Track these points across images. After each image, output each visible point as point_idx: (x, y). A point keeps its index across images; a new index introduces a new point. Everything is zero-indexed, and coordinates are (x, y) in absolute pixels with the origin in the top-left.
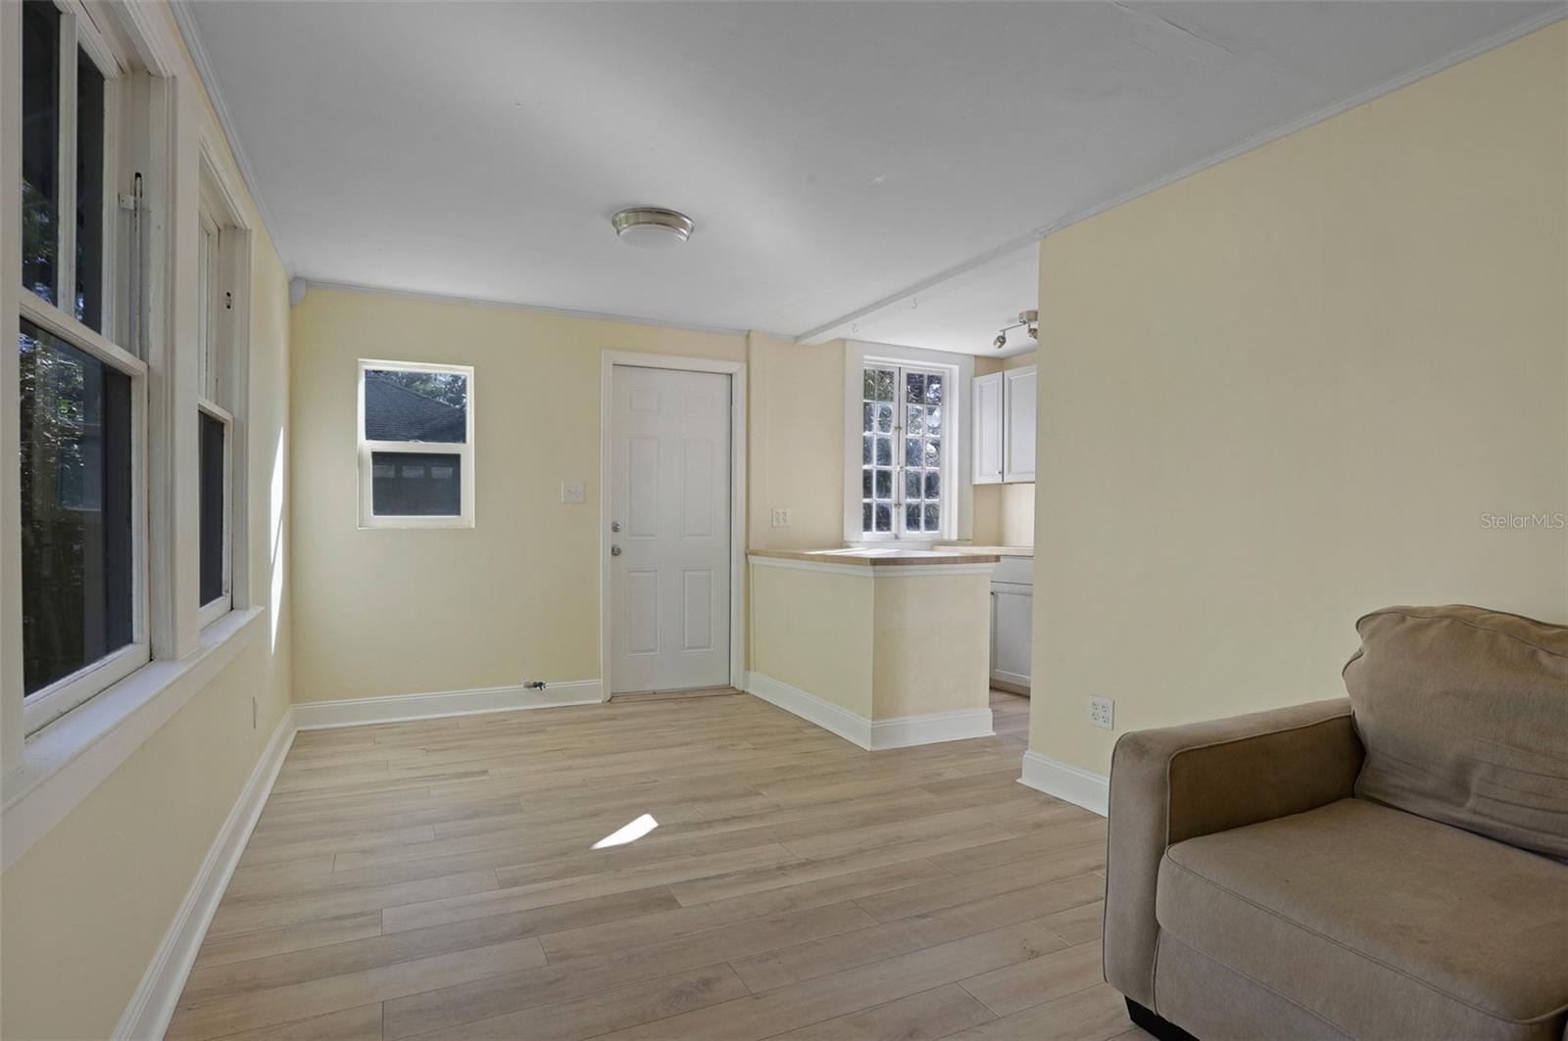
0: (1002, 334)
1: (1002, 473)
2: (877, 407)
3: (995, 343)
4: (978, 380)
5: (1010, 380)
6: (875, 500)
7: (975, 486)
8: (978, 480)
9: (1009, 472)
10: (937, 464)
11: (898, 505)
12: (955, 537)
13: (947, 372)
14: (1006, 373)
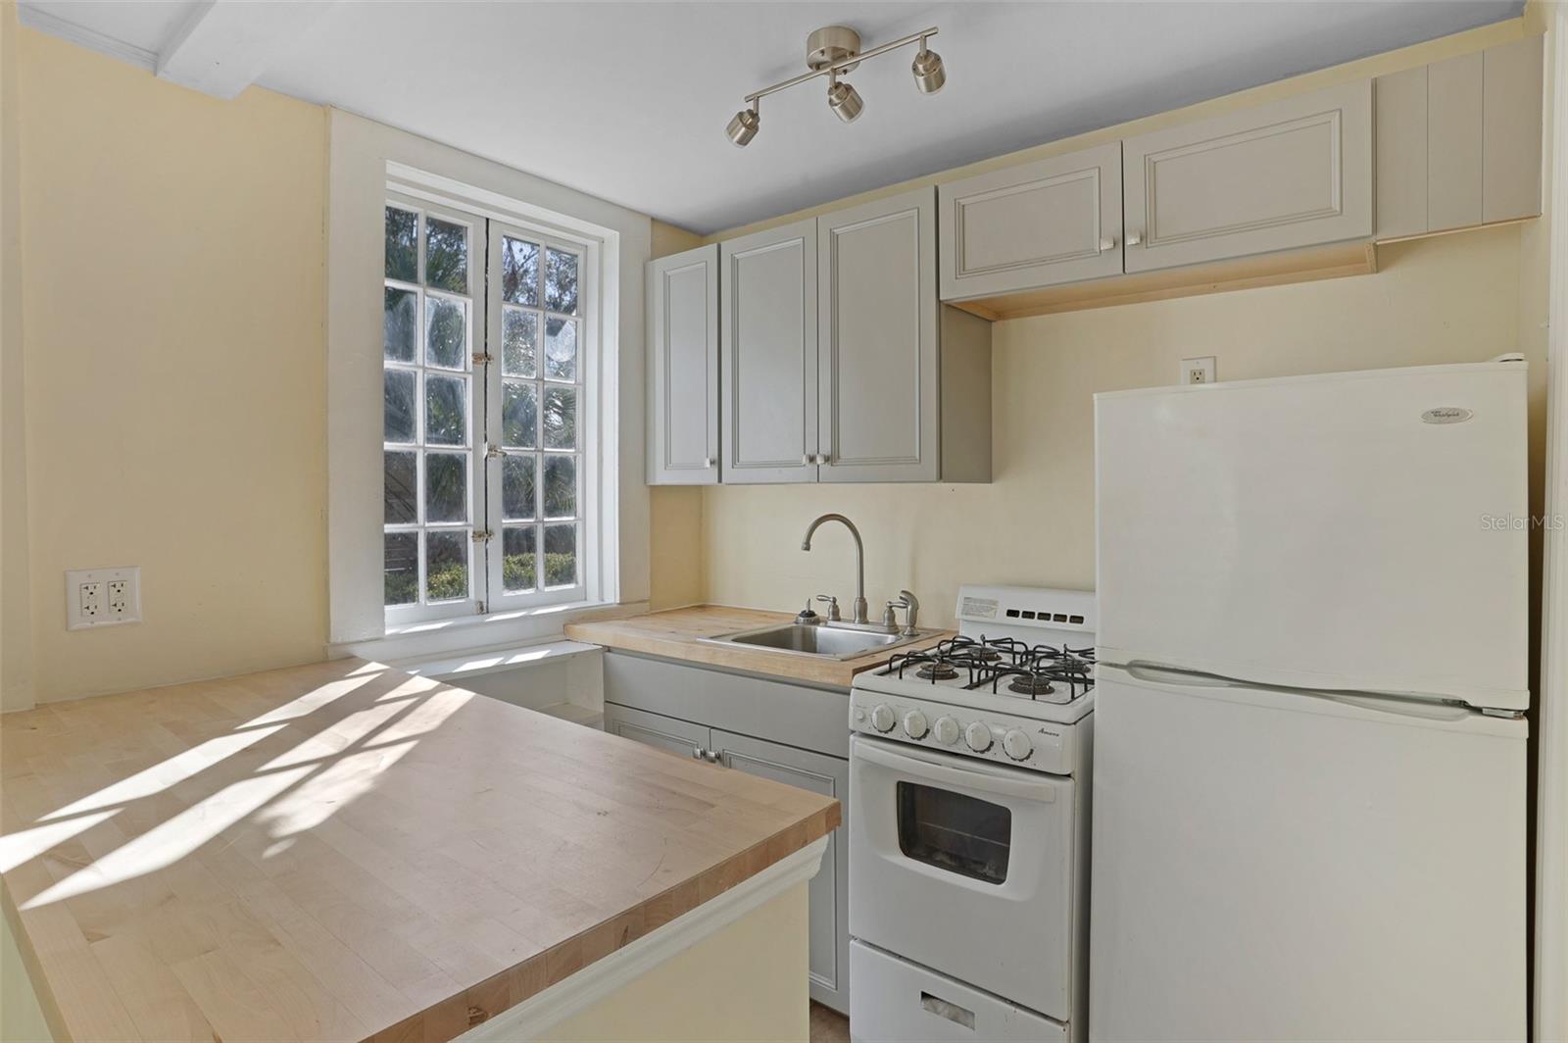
0: (751, 106)
1: (718, 463)
2: (425, 300)
3: (731, 130)
4: (660, 264)
5: (735, 262)
6: (423, 526)
7: (654, 488)
8: (662, 477)
9: (734, 463)
10: (569, 441)
11: (484, 534)
12: (612, 597)
13: (593, 245)
14: (724, 245)
